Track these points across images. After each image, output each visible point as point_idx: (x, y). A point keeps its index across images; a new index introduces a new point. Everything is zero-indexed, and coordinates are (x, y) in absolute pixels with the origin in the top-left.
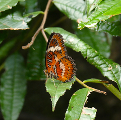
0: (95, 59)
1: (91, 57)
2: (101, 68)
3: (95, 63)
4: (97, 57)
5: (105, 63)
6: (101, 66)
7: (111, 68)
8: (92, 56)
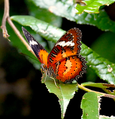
0: (89, 56)
1: (84, 54)
2: (97, 69)
3: (90, 62)
4: (92, 54)
5: (102, 63)
6: (97, 67)
7: (112, 69)
8: (86, 53)
